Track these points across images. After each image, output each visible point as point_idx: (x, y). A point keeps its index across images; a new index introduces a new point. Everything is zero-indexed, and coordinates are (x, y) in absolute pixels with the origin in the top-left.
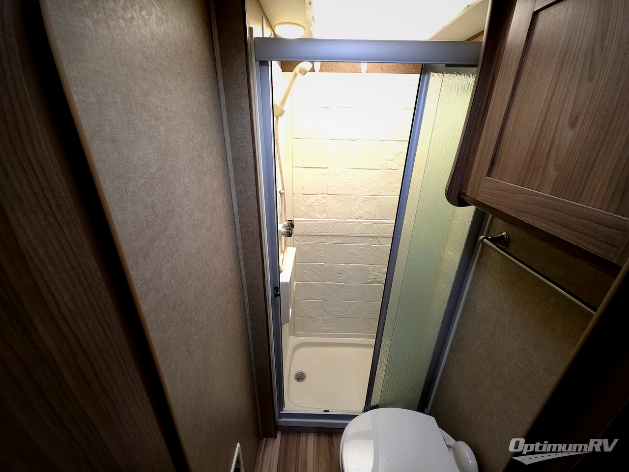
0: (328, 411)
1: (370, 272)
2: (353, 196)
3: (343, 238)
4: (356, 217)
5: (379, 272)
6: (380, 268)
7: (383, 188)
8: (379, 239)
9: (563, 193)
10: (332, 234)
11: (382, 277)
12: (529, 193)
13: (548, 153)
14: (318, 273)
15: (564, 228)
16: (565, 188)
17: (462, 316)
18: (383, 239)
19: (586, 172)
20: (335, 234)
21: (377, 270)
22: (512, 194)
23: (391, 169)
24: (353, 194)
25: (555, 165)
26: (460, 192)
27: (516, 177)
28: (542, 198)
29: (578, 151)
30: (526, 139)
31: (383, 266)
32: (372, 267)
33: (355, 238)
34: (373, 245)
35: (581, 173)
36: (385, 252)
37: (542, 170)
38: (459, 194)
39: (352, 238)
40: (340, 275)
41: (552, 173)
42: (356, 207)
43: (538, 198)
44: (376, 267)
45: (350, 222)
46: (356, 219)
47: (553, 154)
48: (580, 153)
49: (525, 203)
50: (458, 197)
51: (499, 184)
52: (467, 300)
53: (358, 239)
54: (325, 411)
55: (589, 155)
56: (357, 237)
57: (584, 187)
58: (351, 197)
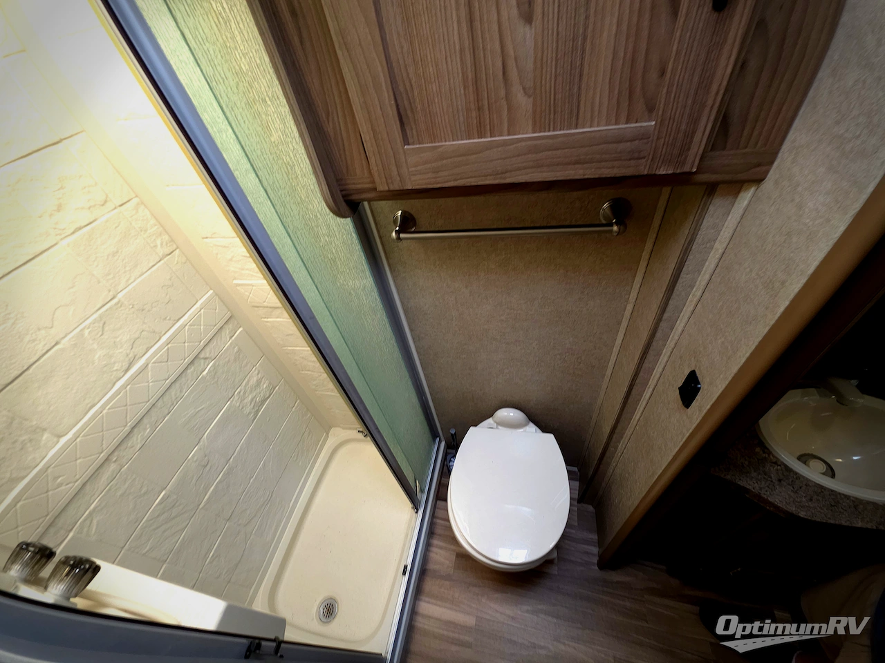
0: (406, 567)
1: (241, 408)
2: (63, 341)
3: (145, 421)
4: (124, 368)
5: (251, 392)
6: (245, 386)
7: (108, 274)
8: (202, 355)
9: (552, 124)
10: (116, 442)
11: (260, 393)
12: (505, 143)
13: (504, 73)
14: (173, 515)
15: (577, 166)
16: (552, 116)
17: (411, 330)
18: (208, 349)
19: (573, 85)
20: (122, 435)
21: (245, 393)
22: (474, 156)
23: (80, 228)
24: (57, 338)
25: (524, 89)
26: (344, 193)
27: (463, 128)
28: (530, 143)
29: (552, 58)
30: (449, 59)
31: (246, 380)
32: (236, 398)
33: (166, 398)
34: (205, 373)
35: (568, 88)
36: (229, 361)
37: (504, 103)
38: (343, 196)
39: (160, 404)
40: (209, 465)
41: (523, 102)
42: (100, 353)
43: (524, 144)
44: (240, 392)
45: (124, 386)
46: (127, 371)
47: (513, 74)
48: (557, 60)
49: (504, 159)
50: (346, 201)
51: (440, 149)
52: (405, 312)
53: (173, 392)
54: (404, 573)
55: (570, 60)
56: (167, 393)
57: (579, 106)
58: (63, 350)
